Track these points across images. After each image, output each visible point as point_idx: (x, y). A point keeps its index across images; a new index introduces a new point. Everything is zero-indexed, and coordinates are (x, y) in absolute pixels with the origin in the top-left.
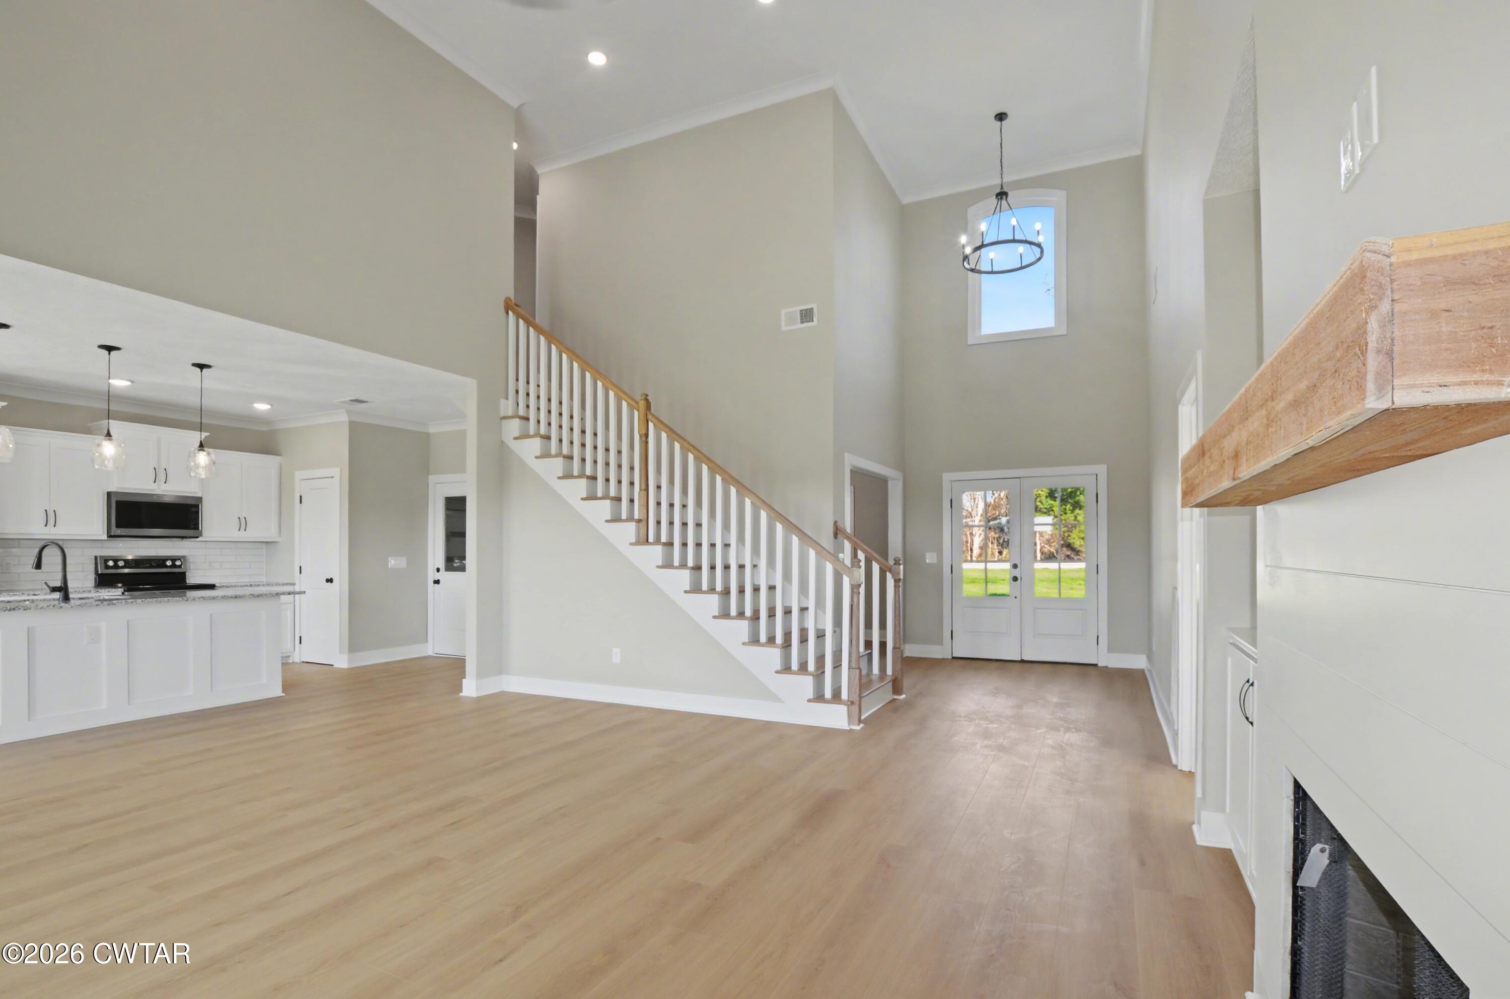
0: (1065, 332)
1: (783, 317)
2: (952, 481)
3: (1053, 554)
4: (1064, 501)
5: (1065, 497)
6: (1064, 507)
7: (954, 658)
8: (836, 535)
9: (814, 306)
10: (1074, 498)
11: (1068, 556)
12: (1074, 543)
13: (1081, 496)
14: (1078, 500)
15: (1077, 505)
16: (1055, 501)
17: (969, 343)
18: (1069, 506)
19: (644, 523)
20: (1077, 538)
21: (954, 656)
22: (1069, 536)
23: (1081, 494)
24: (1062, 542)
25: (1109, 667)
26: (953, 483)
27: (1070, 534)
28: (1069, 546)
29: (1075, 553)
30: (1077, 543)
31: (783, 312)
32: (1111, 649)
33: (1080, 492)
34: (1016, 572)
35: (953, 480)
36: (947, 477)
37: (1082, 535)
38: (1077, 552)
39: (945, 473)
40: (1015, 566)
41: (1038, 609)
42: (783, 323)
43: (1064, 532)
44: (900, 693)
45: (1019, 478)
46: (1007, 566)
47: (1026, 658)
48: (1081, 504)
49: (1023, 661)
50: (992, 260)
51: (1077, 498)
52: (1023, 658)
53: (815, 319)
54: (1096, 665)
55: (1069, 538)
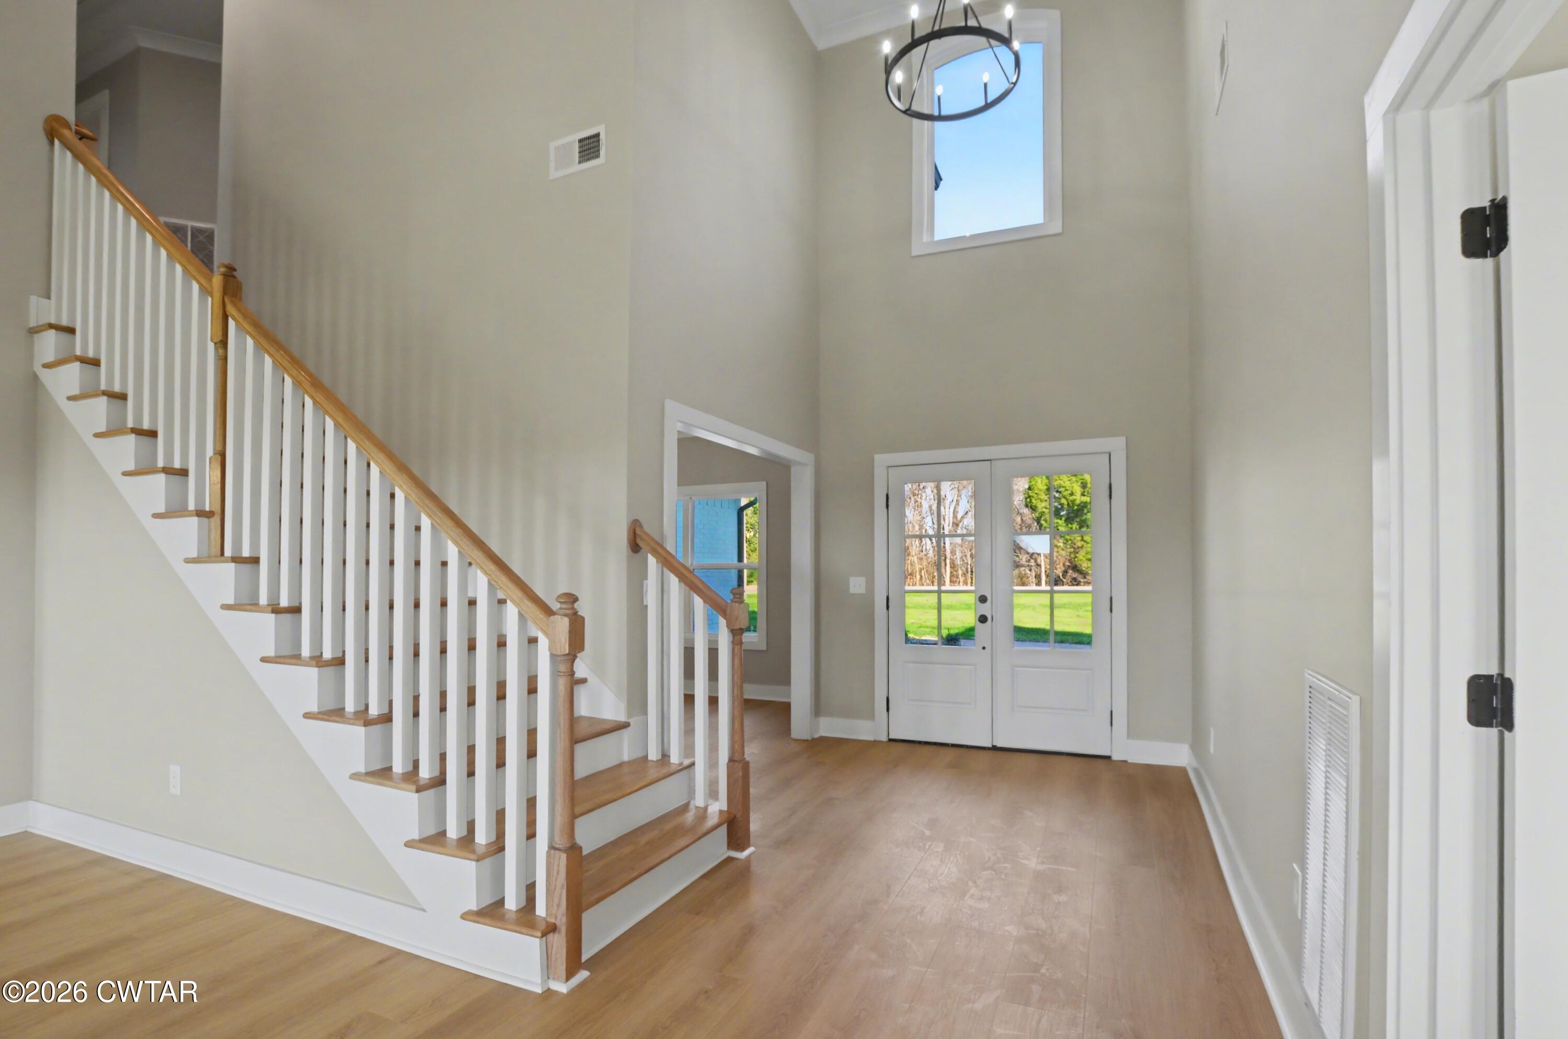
0: (1059, 230)
1: (552, 156)
2: (888, 467)
3: (1059, 577)
4: (1069, 520)
5: (1072, 515)
6: (1070, 526)
7: (891, 740)
8: (635, 546)
9: (601, 129)
10: (1082, 516)
11: (1075, 579)
12: (1080, 565)
13: (1089, 514)
14: (1086, 519)
15: (1083, 524)
16: (1061, 519)
17: (913, 254)
18: (1075, 526)
19: (216, 519)
20: (1084, 559)
21: (891, 737)
22: (1076, 557)
23: (1088, 512)
24: (1068, 564)
25: (1129, 761)
26: (890, 468)
27: (1077, 555)
28: (1075, 568)
29: (1082, 576)
30: (1084, 565)
31: (553, 145)
32: (1132, 733)
33: (1088, 510)
34: (985, 609)
35: (890, 465)
36: (881, 460)
37: (1089, 556)
38: (1084, 574)
39: (878, 455)
40: (983, 599)
41: (1016, 667)
42: (552, 165)
43: (1071, 553)
44: (742, 848)
45: (990, 460)
46: (971, 599)
47: (999, 745)
48: (1089, 523)
49: (994, 748)
50: (939, 98)
51: (1084, 517)
52: (994, 744)
53: (603, 152)
54: (1109, 758)
55: (1076, 559)
